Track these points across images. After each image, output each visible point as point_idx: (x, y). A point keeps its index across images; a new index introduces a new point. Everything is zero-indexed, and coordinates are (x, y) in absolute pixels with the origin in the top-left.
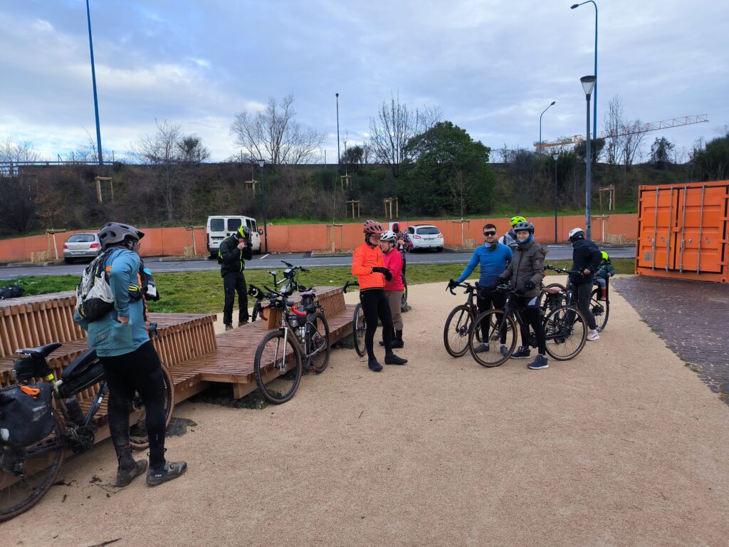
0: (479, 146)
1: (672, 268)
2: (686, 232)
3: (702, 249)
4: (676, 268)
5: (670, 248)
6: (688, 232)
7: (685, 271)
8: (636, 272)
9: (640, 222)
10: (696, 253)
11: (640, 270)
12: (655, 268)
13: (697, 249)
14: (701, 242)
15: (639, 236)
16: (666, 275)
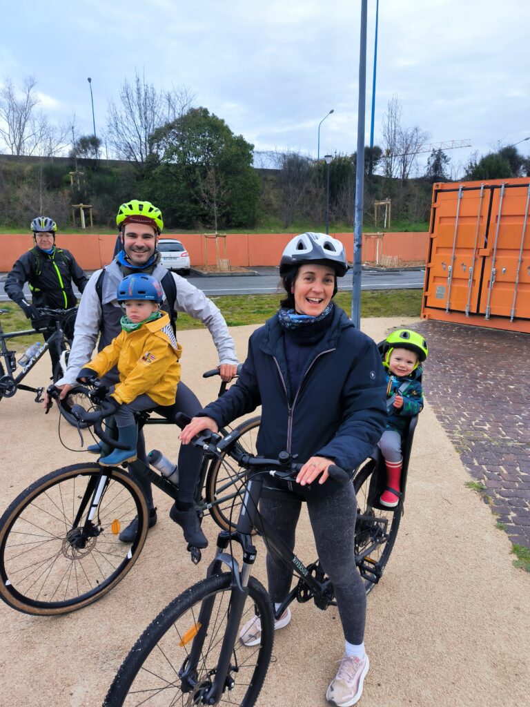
0: (240, 142)
1: (474, 311)
2: (499, 257)
3: (521, 283)
4: (480, 312)
5: (474, 280)
6: (503, 257)
7: (492, 317)
8: (422, 315)
9: (432, 240)
10: (512, 290)
11: (428, 312)
12: (450, 310)
13: (514, 283)
14: (520, 273)
15: (430, 261)
16: (466, 321)
